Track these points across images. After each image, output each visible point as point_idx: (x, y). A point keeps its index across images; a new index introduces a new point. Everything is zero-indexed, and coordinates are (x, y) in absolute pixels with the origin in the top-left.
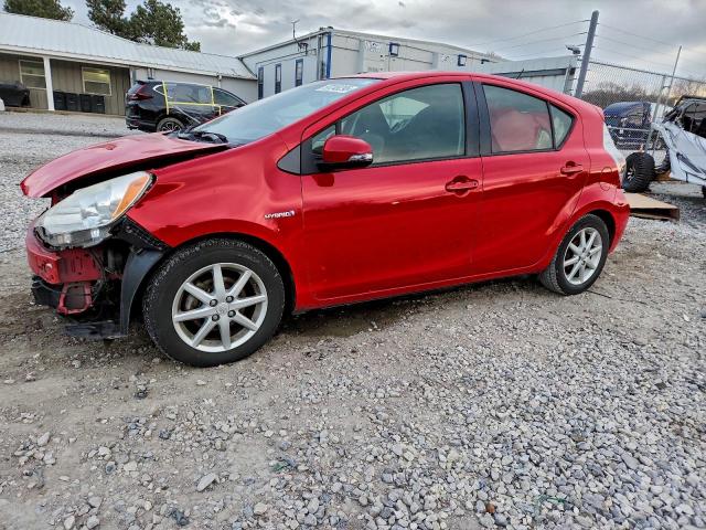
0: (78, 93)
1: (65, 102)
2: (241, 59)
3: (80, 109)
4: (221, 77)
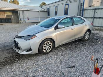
2: (41, 7)
3: (5, 22)
4: (39, 11)
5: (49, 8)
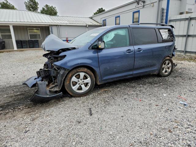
0: (27, 40)
1: (21, 45)
2: (91, 18)
3: (28, 47)
4: (88, 26)
5: (105, 20)
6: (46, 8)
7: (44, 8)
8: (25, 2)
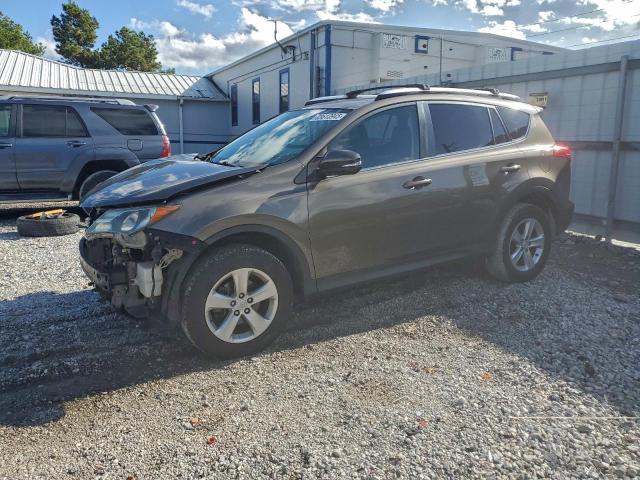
2: (210, 79)
4: (182, 101)
5: (236, 86)
6: (120, 40)
7: (115, 36)
8: (54, 17)
